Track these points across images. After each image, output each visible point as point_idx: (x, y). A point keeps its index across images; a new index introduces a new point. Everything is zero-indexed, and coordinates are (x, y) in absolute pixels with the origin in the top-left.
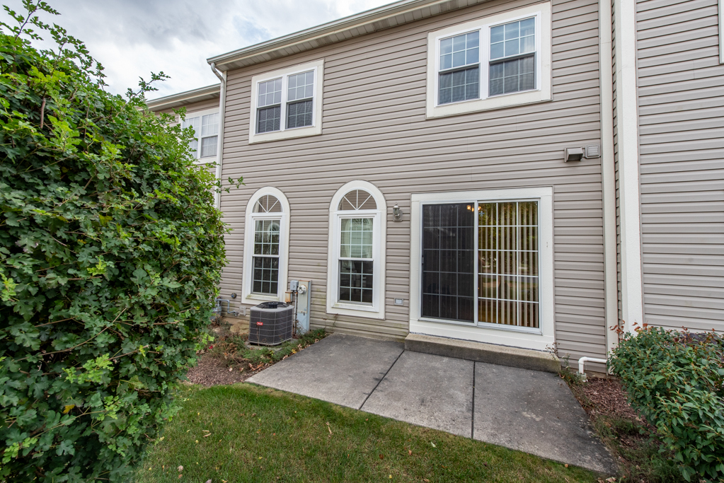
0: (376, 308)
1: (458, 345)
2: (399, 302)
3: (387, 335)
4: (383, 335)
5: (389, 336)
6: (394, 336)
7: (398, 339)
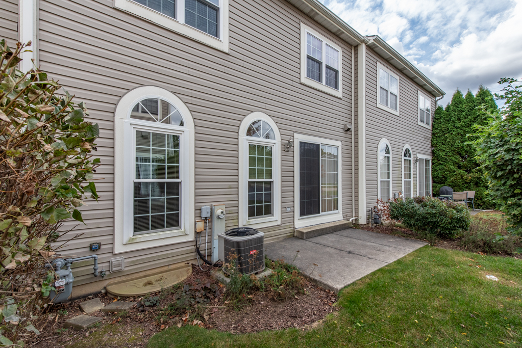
0: (276, 218)
1: (319, 228)
2: (288, 210)
3: (282, 236)
4: (279, 236)
5: (283, 235)
6: (286, 235)
7: (288, 236)
